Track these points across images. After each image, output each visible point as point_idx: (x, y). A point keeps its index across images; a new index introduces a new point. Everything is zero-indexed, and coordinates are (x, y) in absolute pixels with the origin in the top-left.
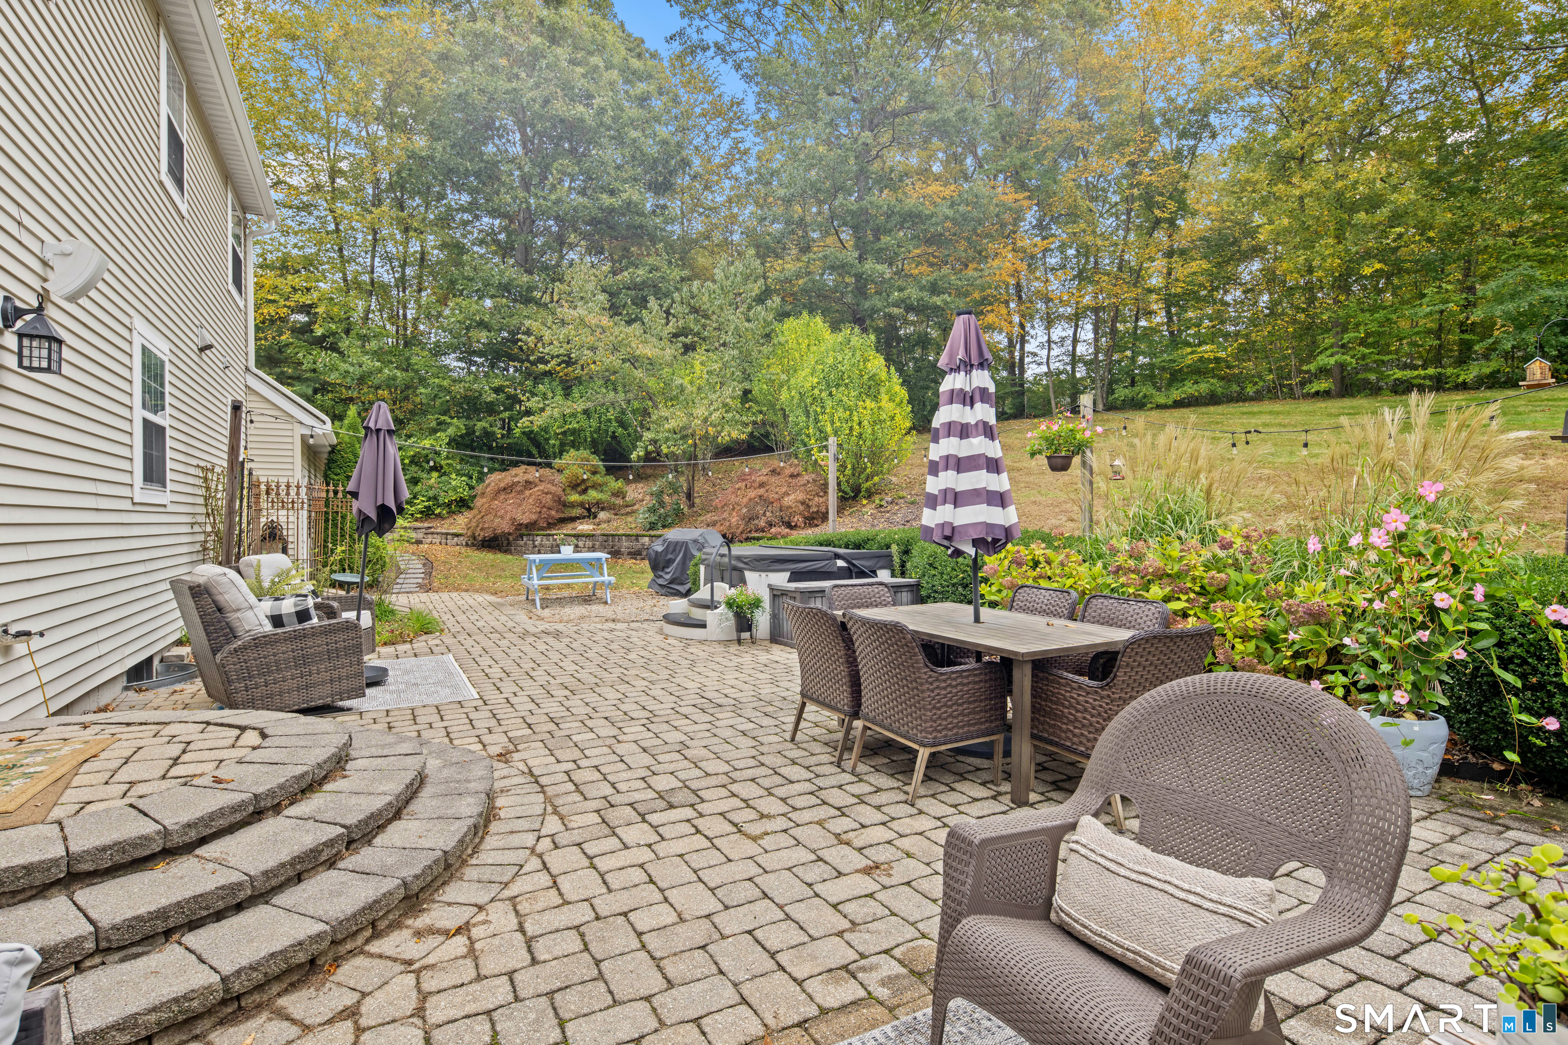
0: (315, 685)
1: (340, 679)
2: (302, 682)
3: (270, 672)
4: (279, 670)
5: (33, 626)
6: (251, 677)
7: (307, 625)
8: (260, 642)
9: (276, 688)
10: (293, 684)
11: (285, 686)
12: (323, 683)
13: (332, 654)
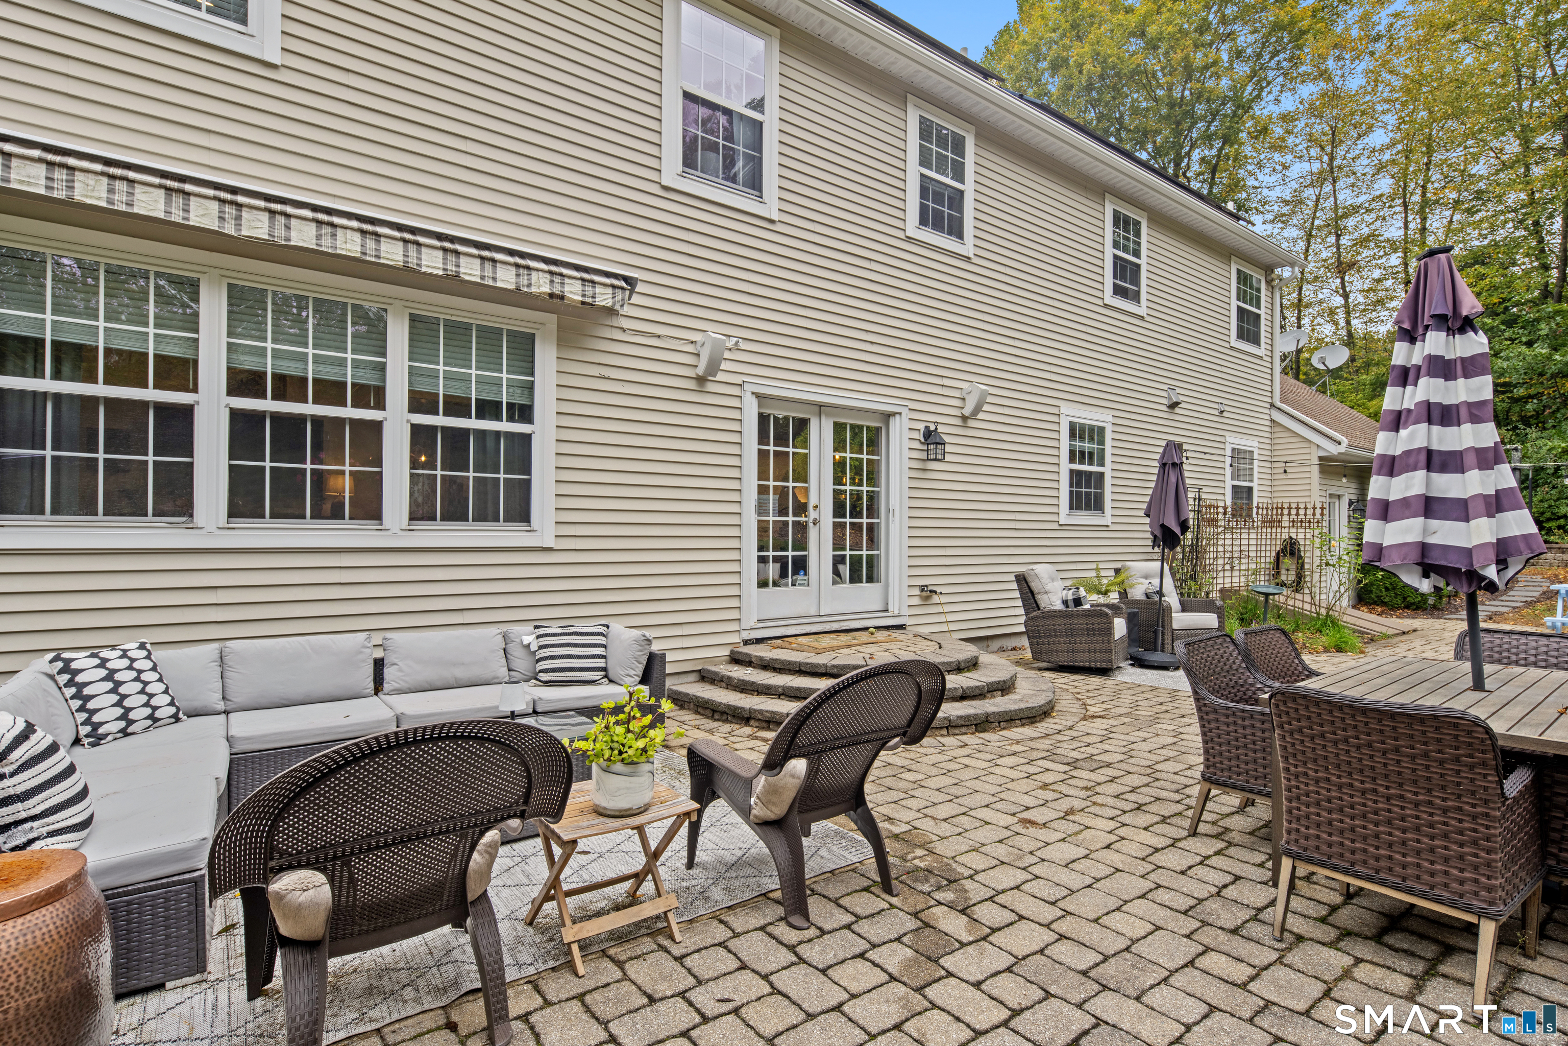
0: (1078, 651)
1: (1095, 651)
2: (1071, 647)
3: (1050, 636)
4: (1056, 636)
5: (938, 589)
6: (1040, 637)
7: (1080, 608)
8: (1054, 614)
9: (1054, 647)
10: (1065, 647)
11: (1060, 647)
12: (1084, 651)
13: (1090, 632)
